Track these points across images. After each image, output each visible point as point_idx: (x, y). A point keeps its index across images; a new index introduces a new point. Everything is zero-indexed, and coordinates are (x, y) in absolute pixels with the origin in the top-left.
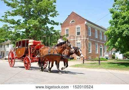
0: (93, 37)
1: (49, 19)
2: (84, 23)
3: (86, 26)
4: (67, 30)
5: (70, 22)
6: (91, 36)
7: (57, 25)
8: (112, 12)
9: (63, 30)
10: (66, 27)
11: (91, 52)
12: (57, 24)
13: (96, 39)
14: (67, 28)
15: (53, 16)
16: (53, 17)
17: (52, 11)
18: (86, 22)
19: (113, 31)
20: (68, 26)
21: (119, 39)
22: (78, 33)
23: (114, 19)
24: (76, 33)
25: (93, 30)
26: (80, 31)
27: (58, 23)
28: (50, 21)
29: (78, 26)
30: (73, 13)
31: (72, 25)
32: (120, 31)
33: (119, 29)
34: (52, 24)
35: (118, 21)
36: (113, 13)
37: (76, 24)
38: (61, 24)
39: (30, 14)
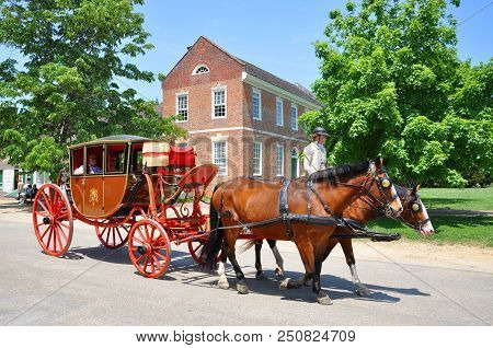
0: (269, 123)
1: (119, 61)
2: (240, 75)
3: (247, 87)
4: (182, 98)
5: (194, 73)
6: (260, 119)
7: (146, 82)
8: (322, 54)
9: (168, 99)
10: (177, 87)
11: (260, 174)
12: (148, 77)
13: (279, 130)
14: (182, 93)
15: (131, 51)
16: (133, 55)
17: (130, 33)
18: (244, 75)
19: (321, 117)
20: (187, 83)
21: (339, 144)
22: (220, 111)
23: (326, 76)
24: (214, 108)
25: (269, 100)
26: (225, 104)
27: (151, 75)
28: (123, 68)
29: (219, 86)
30: (203, 41)
31: (199, 81)
32: (343, 119)
33: (339, 112)
34: (129, 76)
35: (339, 87)
36: (325, 58)
37: (213, 79)
38: (162, 78)
39: (51, 41)
